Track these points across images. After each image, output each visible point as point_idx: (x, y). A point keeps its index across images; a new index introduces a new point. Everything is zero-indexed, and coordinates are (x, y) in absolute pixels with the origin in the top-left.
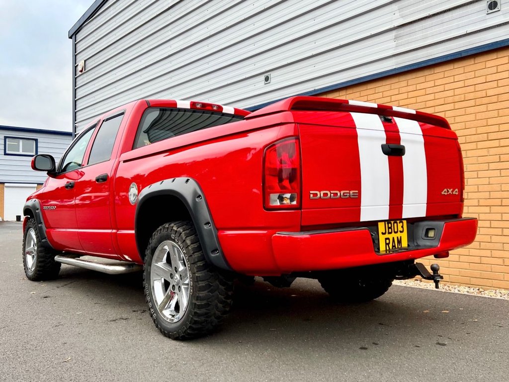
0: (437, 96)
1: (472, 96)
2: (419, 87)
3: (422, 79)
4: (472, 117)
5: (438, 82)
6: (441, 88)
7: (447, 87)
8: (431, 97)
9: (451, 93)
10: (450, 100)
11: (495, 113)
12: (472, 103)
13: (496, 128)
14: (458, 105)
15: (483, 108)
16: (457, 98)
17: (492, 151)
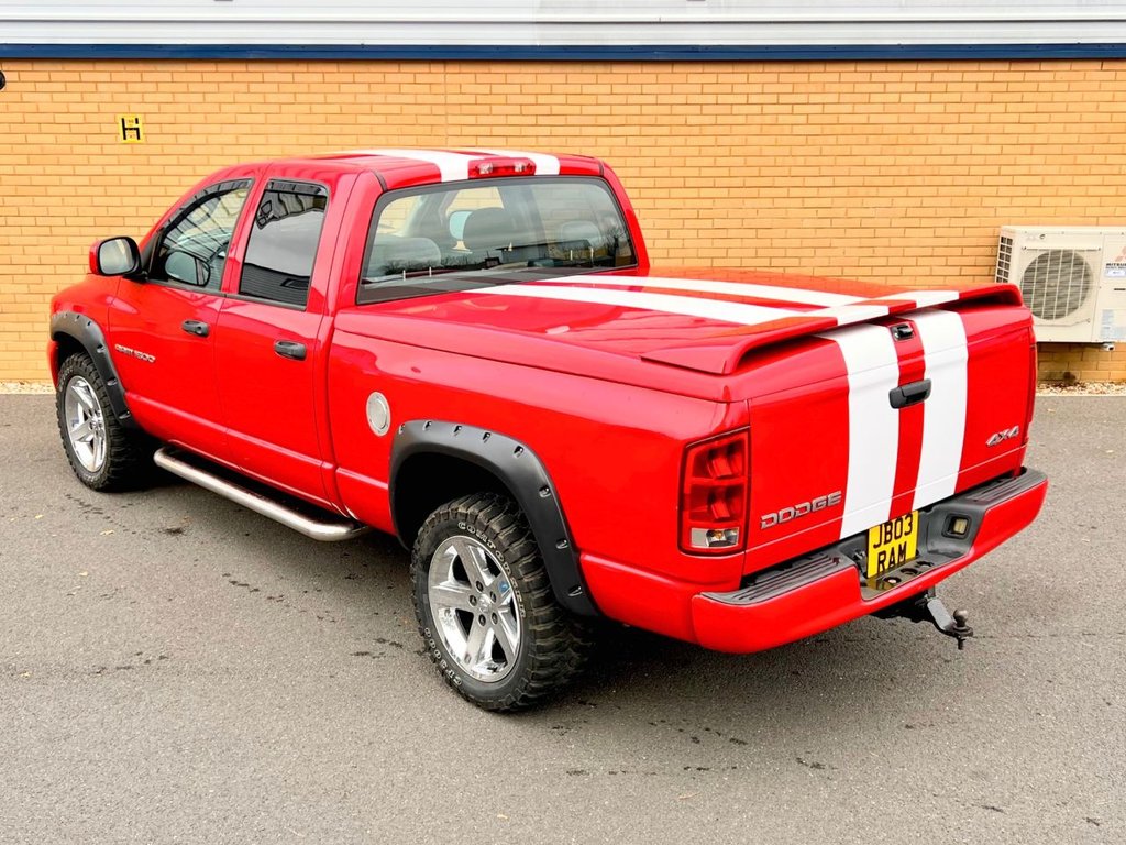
0: (617, 110)
1: (666, 120)
2: (587, 89)
3: (592, 78)
4: (665, 151)
5: (617, 89)
6: (621, 99)
7: (632, 99)
8: (606, 110)
9: (636, 110)
10: (636, 120)
11: (695, 151)
12: (665, 130)
13: (695, 172)
14: (647, 130)
15: (680, 141)
16: (645, 120)
17: (689, 203)
